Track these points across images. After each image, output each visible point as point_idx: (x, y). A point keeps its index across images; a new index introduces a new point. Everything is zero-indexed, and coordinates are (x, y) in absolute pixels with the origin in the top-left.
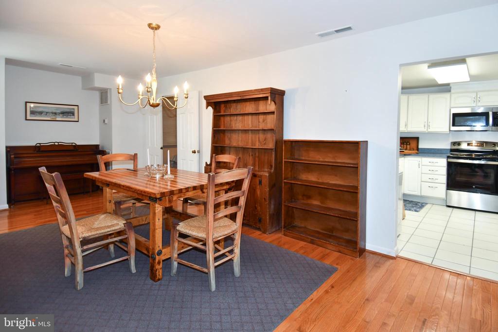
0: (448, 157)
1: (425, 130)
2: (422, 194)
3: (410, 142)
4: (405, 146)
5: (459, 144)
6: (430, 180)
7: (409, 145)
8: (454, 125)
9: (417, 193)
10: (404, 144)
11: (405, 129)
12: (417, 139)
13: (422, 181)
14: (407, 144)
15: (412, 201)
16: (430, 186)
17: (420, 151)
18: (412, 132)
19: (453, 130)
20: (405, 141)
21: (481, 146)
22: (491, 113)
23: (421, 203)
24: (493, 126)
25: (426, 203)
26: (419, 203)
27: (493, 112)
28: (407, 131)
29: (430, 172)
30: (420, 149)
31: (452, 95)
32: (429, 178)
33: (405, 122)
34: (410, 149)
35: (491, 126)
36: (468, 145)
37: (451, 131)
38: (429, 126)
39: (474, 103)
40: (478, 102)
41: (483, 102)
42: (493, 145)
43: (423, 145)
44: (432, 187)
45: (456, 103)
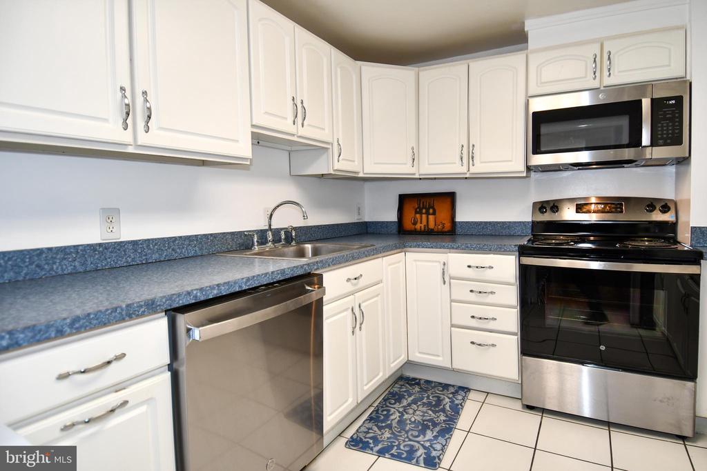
0: (523, 251)
1: (464, 169)
2: (454, 366)
3: (435, 207)
4: (424, 216)
5: (555, 206)
6: (474, 323)
7: (434, 213)
8: (537, 150)
9: (441, 360)
10: (421, 213)
11: (414, 170)
12: (450, 197)
13: (452, 326)
14: (428, 214)
15: (428, 382)
16: (475, 341)
17: (458, 230)
18: (435, 178)
19: (536, 167)
20: (423, 203)
21: (616, 212)
22: (646, 104)
23: (452, 390)
24: (654, 143)
25: (466, 390)
26: (448, 390)
27: (652, 100)
28: (420, 175)
29: (473, 297)
30: (458, 225)
31: (531, 57)
32: (473, 317)
33: (413, 148)
34: (435, 225)
35: (649, 144)
36: (579, 209)
37: (529, 169)
38: (473, 158)
39: (595, 79)
40: (606, 73)
41: (619, 72)
42: (648, 206)
43: (465, 214)
44: (480, 345)
45: (543, 81)
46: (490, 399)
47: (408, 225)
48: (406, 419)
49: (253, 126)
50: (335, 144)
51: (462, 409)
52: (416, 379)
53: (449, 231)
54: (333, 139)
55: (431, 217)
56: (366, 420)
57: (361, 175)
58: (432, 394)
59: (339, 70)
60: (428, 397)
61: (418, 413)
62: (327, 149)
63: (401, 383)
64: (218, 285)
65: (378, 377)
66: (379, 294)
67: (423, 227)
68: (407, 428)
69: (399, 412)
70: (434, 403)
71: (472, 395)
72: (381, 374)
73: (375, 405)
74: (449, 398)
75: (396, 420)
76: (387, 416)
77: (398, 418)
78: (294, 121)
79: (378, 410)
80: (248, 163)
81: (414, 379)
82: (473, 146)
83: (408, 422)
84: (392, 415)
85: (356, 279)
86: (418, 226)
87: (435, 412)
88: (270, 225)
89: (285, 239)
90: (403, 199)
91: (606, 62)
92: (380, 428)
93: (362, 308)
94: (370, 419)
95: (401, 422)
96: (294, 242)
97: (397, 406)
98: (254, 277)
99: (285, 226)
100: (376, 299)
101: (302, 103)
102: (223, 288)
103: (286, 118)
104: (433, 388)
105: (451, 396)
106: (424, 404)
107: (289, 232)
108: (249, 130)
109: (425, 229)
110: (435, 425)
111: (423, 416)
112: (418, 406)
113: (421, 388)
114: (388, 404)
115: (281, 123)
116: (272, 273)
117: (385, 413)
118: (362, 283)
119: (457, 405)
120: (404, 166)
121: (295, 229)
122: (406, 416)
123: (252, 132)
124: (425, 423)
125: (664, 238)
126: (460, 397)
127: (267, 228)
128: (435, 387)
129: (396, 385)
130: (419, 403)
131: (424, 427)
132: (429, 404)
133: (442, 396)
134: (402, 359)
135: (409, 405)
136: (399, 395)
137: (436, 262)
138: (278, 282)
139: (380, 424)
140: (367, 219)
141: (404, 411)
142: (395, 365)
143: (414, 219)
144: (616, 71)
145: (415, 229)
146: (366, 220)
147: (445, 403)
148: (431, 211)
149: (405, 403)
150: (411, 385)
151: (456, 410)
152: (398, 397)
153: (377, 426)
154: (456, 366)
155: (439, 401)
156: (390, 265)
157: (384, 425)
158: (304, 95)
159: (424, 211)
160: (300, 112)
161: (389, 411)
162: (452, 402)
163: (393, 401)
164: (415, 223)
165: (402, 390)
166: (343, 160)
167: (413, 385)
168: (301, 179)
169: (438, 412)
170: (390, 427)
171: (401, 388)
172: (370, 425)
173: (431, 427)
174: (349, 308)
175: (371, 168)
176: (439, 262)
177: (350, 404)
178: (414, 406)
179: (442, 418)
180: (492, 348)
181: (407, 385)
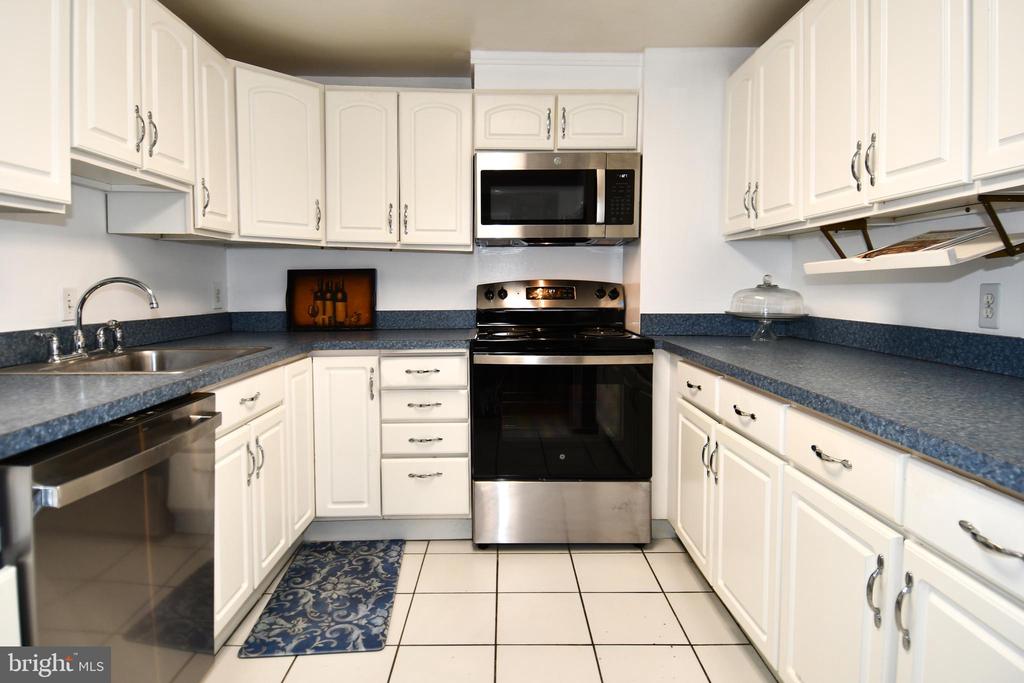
0: (475, 347)
1: (393, 238)
3: (346, 290)
4: (329, 303)
5: (502, 290)
6: (414, 448)
7: (344, 299)
8: (486, 218)
9: (367, 508)
10: (324, 299)
11: (318, 235)
12: (368, 277)
13: (383, 456)
14: (334, 300)
15: (345, 544)
16: (414, 473)
17: (380, 324)
18: (346, 248)
19: (484, 240)
20: (327, 285)
21: (567, 298)
22: (601, 175)
23: (381, 546)
24: (608, 221)
25: (401, 543)
26: (376, 548)
27: (607, 171)
28: (327, 242)
29: (413, 413)
30: (380, 317)
31: (478, 99)
32: (411, 440)
33: (317, 203)
34: (347, 316)
35: (603, 221)
36: (530, 293)
37: (477, 241)
38: (406, 223)
39: (548, 138)
40: (560, 134)
41: (573, 134)
42: (598, 291)
43: (390, 300)
44: (420, 476)
45: (492, 132)
46: (433, 547)
47: (303, 316)
48: (325, 599)
49: (74, 150)
50: (199, 187)
51: (400, 567)
52: (328, 543)
53: (366, 326)
54: (196, 179)
55: (340, 306)
56: (263, 614)
57: (235, 238)
58: (355, 557)
59: (204, 70)
60: (350, 563)
61: (339, 586)
62: (185, 193)
63: (306, 552)
64: (70, 417)
65: (280, 546)
66: (280, 422)
67: (327, 321)
68: (330, 609)
69: (312, 592)
70: (360, 568)
71: (408, 548)
72: (283, 542)
73: (272, 590)
74: (379, 558)
75: (311, 603)
76: (295, 602)
77: (312, 600)
78: (138, 146)
79: (279, 596)
80: (63, 212)
81: (324, 544)
82: (406, 206)
83: (329, 601)
84: (301, 597)
85: (252, 399)
86: (319, 319)
87: (363, 580)
88: (80, 320)
89: (105, 343)
90: (295, 278)
91: (560, 121)
92: (288, 619)
93: (260, 443)
94: (269, 610)
95: (319, 604)
96: (119, 348)
97: (306, 584)
98: (119, 401)
99: (104, 320)
100: (277, 428)
101: (150, 117)
102: (77, 421)
103: (124, 140)
104: (354, 549)
105: (381, 554)
106: (346, 574)
107: (111, 330)
108: (69, 156)
109: (330, 323)
110: (368, 595)
111: (349, 588)
112: (338, 578)
113: (337, 554)
114: (292, 585)
115: (119, 149)
116: (145, 393)
117: (291, 597)
118: (260, 405)
119: (393, 564)
120: (305, 228)
121: (120, 325)
122: (323, 595)
123: (73, 161)
124: (354, 596)
125: (614, 327)
126: (394, 554)
127: (73, 323)
128: (357, 547)
129: (298, 557)
130: (339, 573)
131: (353, 603)
132: (353, 572)
133: (370, 558)
134: (308, 516)
135: (325, 579)
136: (306, 569)
137: (358, 368)
138: (152, 408)
139: (287, 614)
140: (231, 308)
141: (320, 588)
142: (300, 526)
143: (313, 308)
144: (570, 133)
145: (316, 323)
146: (230, 311)
147: (375, 565)
148: (340, 296)
149: (318, 578)
150: (320, 552)
151: (393, 571)
152: (306, 573)
153: (283, 617)
154: (387, 512)
155: (367, 564)
156: (294, 376)
157: (293, 613)
158: (153, 105)
159: (328, 295)
160: (147, 132)
161: (296, 594)
162: (385, 561)
163: (300, 580)
164: (314, 314)
165: (309, 562)
166: (211, 212)
167: (326, 551)
168: (127, 241)
169: (368, 578)
170: (303, 614)
171: (307, 560)
172: (271, 619)
173: (364, 600)
174: (243, 445)
175: (252, 228)
176: (364, 368)
177: (245, 592)
178: (333, 579)
179: (376, 584)
180: (436, 478)
181: (316, 554)
